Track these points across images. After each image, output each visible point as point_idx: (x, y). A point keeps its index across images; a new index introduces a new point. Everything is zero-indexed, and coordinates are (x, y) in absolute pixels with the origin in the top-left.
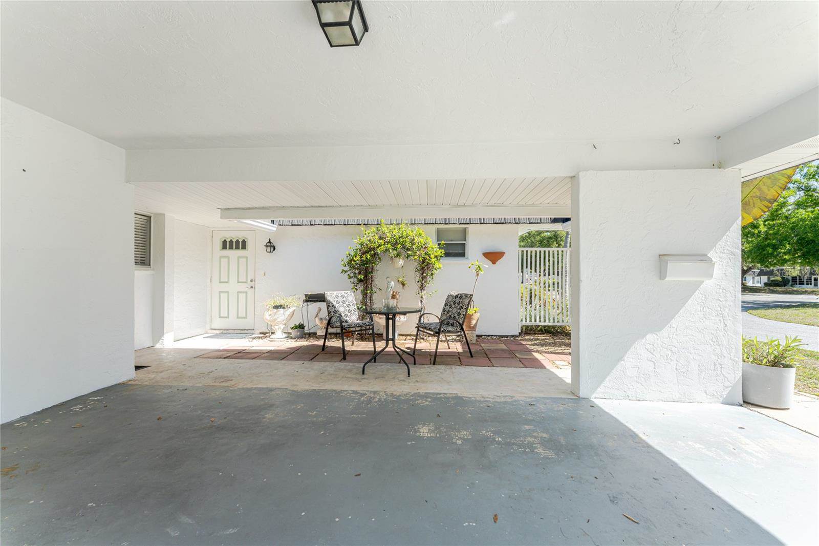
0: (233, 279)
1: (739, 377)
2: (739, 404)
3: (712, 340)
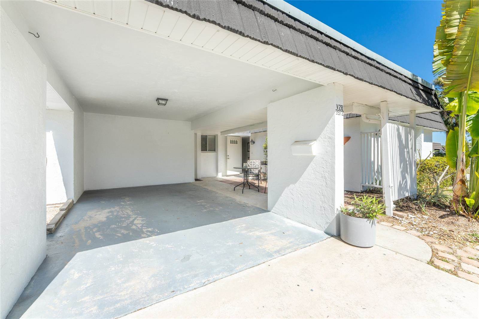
2: (333, 235)
3: (319, 191)
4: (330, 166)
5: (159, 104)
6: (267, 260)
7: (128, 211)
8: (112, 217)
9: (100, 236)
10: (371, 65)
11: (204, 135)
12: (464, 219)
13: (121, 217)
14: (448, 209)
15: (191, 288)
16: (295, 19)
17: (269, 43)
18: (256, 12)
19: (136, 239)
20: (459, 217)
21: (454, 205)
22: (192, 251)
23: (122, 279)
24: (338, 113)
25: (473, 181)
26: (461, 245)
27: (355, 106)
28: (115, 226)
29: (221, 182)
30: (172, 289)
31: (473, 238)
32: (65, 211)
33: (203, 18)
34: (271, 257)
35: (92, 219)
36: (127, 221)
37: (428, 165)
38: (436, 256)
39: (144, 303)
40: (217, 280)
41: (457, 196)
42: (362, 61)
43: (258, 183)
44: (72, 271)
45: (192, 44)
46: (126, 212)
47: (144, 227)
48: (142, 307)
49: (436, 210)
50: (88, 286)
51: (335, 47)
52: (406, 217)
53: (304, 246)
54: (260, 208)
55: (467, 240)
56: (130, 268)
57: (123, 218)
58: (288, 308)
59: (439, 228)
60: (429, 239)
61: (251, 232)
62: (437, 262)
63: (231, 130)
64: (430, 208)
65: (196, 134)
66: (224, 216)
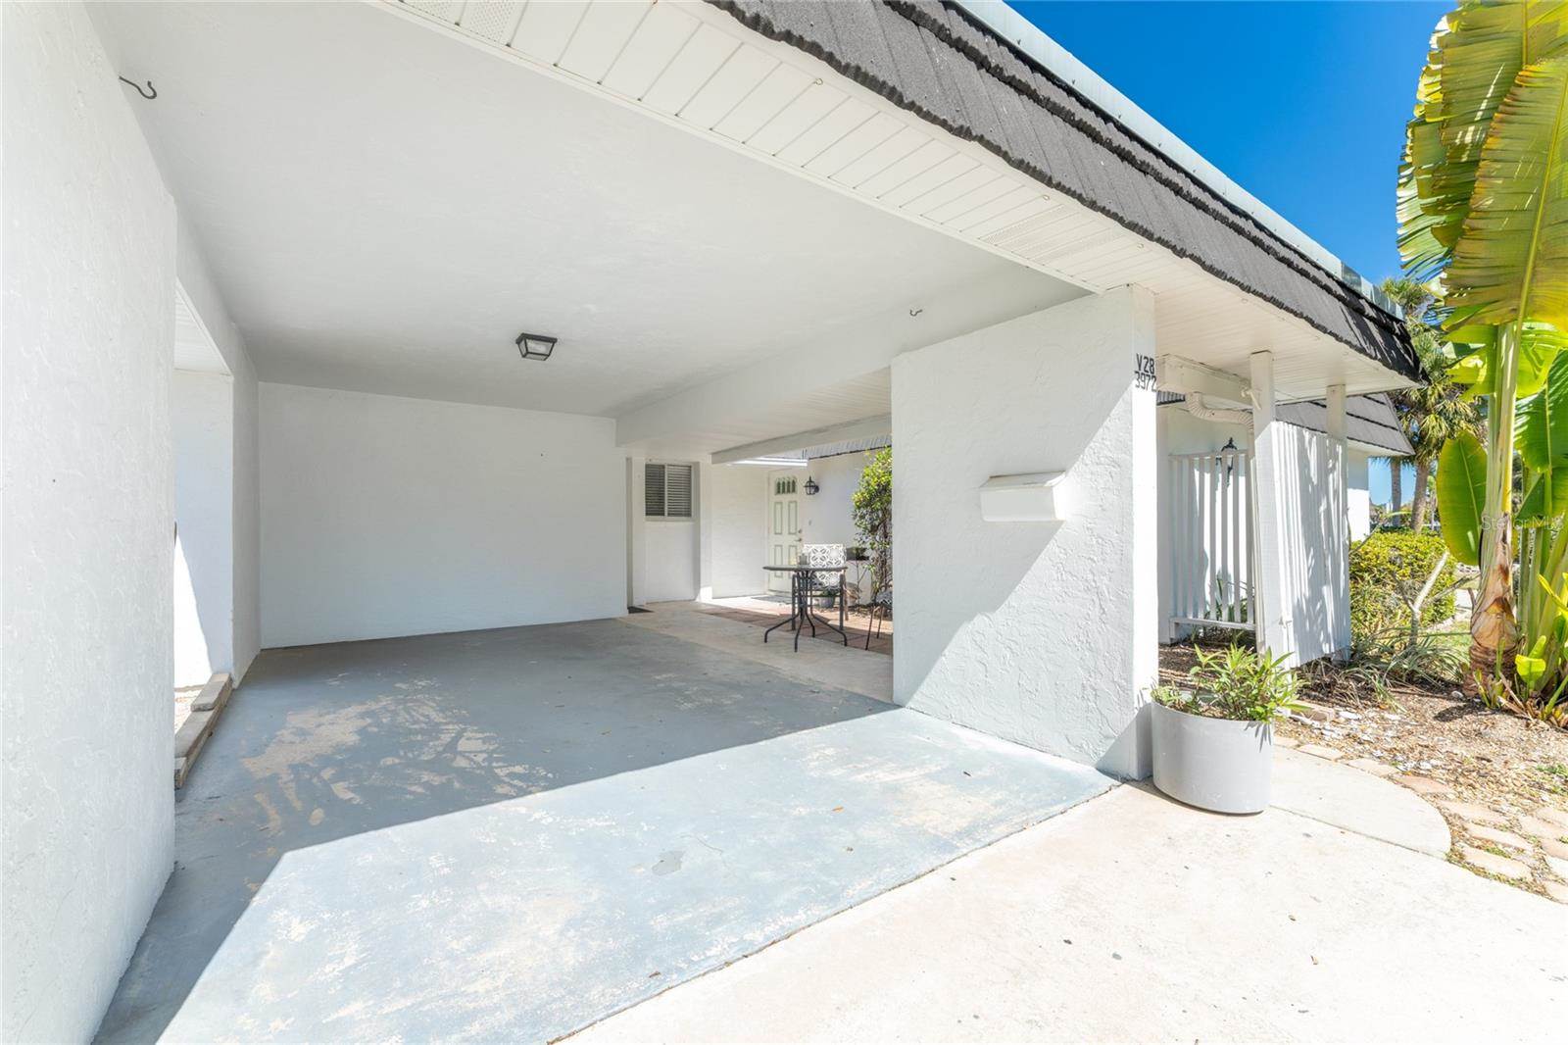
0: (785, 531)
1: (1129, 722)
2: (1128, 778)
3: (1077, 637)
4: (1116, 554)
5: (528, 352)
6: (940, 863)
7: (430, 711)
8: (376, 730)
9: (351, 795)
10: (1239, 231)
11: (654, 462)
12: (1510, 720)
13: (410, 729)
14: (1456, 693)
15: (713, 962)
16: (1035, 67)
17: (974, 134)
18: (925, 32)
19: (483, 804)
20: (1497, 716)
21: (1478, 679)
22: (682, 837)
23: (466, 939)
24: (1142, 384)
25: (1531, 602)
26: (1525, 800)
27: (1171, 366)
28: (397, 761)
29: (714, 617)
30: (651, 968)
31: (1556, 779)
32: (210, 713)
33: (783, 30)
34: (951, 852)
35: (308, 737)
36: (431, 744)
37: (1369, 559)
38: (1463, 836)
39: (566, 1019)
40: (795, 933)
41: (1486, 651)
42: (1217, 216)
43: (838, 617)
44: (280, 915)
45: (711, 129)
46: (423, 715)
47: (497, 762)
48: (563, 1033)
49: (1419, 695)
50: (350, 967)
51: (1144, 168)
52: (1332, 717)
53: (1046, 814)
54: (867, 698)
55: (1541, 787)
56: (486, 899)
57: (417, 732)
58: (1057, 1018)
59: (1443, 751)
60: (1423, 785)
61: (859, 774)
62: (1473, 856)
63: (749, 445)
64: (1398, 690)
65: (629, 460)
66: (756, 722)
